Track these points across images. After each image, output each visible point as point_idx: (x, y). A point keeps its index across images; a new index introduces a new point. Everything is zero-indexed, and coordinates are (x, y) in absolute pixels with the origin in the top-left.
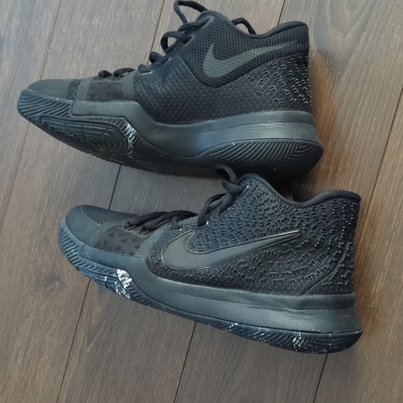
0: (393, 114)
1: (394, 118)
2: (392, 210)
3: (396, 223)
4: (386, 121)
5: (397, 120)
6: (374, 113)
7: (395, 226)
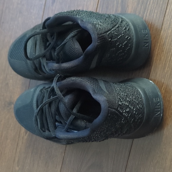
0: (166, 7)
1: (166, 9)
2: (166, 61)
3: (167, 69)
4: (162, 11)
5: (168, 10)
6: (156, 8)
7: (167, 70)
